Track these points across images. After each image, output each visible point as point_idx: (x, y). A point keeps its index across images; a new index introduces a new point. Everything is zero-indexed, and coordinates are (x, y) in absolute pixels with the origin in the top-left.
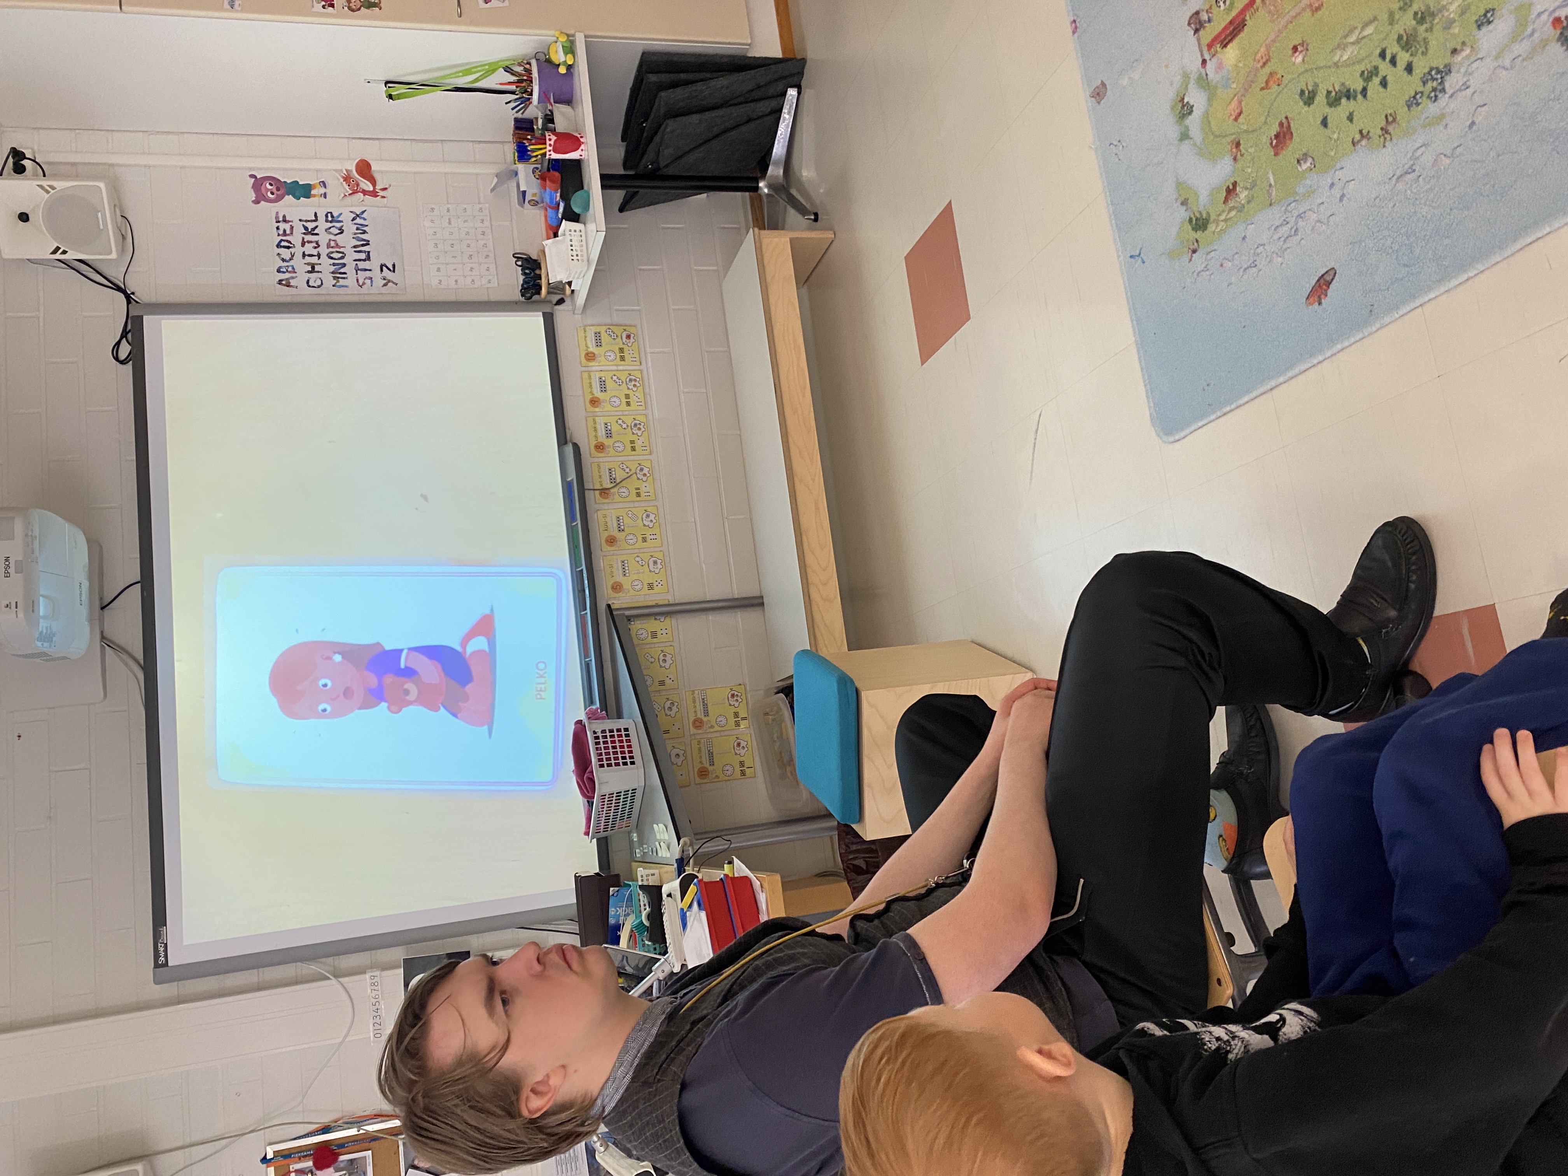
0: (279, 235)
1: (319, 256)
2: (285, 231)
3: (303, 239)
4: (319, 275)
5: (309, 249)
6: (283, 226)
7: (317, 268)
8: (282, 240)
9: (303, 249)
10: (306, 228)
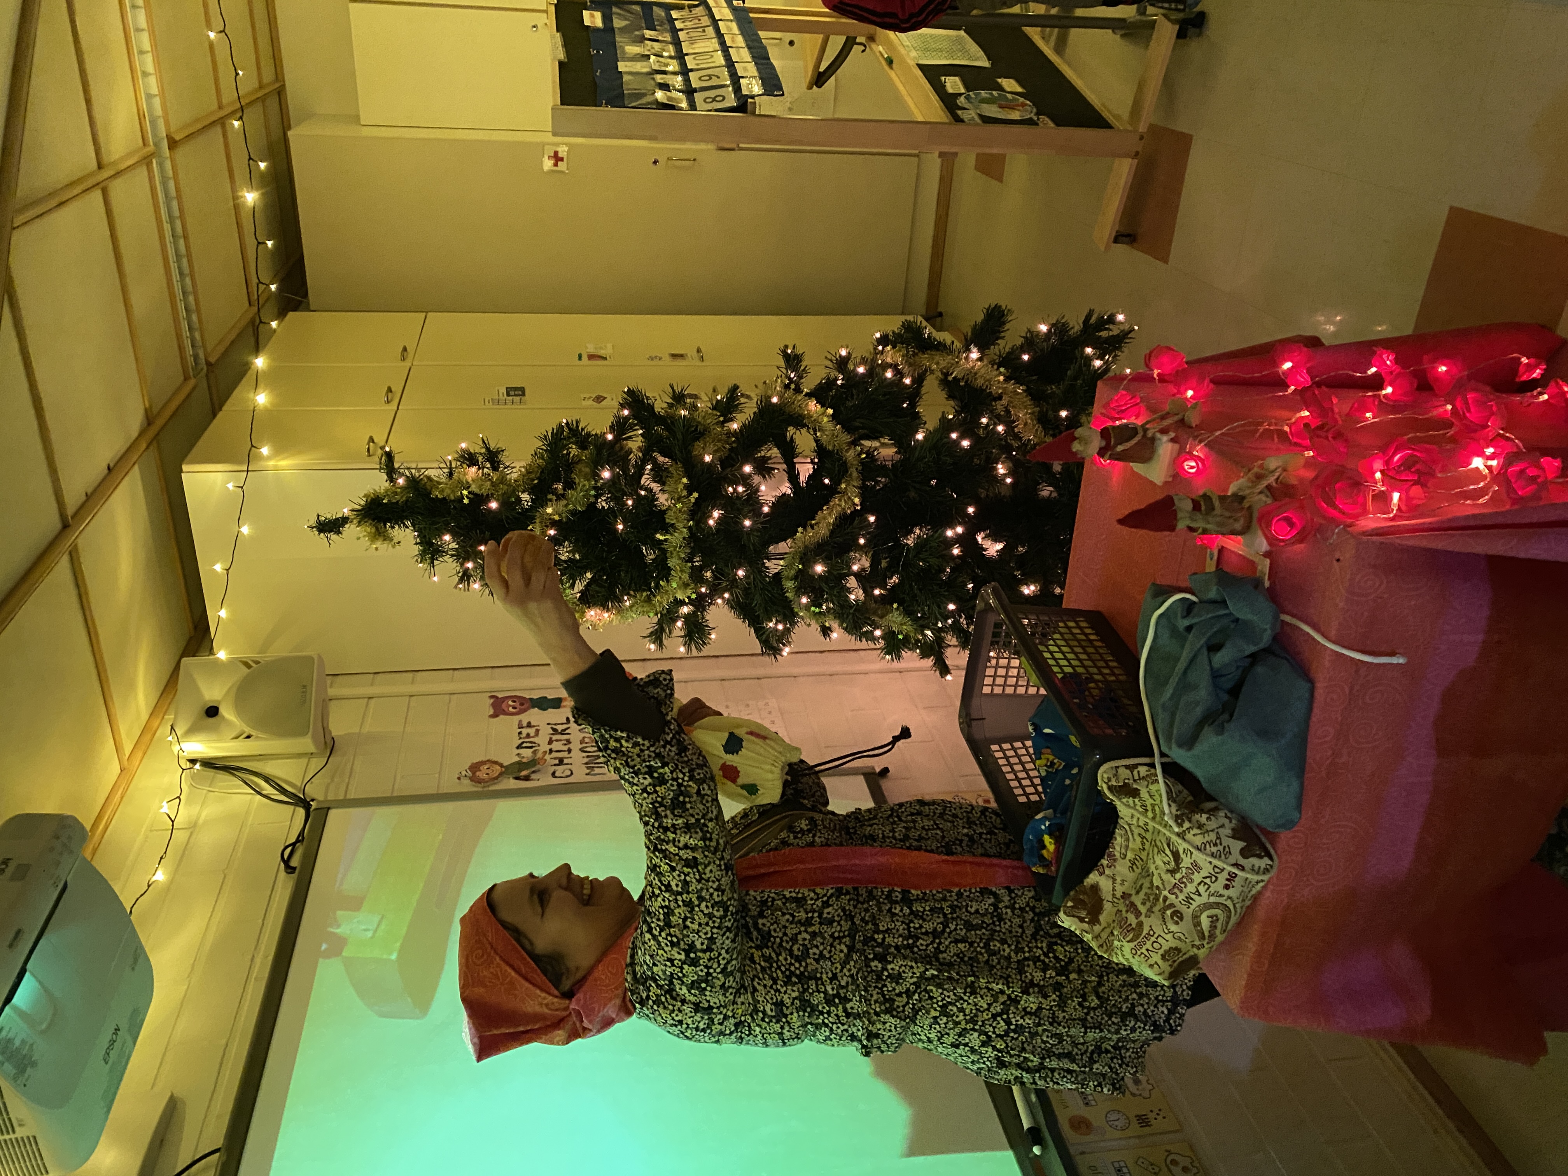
0: (520, 738)
1: (569, 751)
2: (528, 735)
3: (551, 738)
4: (569, 767)
5: (556, 746)
6: (525, 731)
7: (566, 761)
8: (523, 743)
9: (550, 747)
10: (555, 730)
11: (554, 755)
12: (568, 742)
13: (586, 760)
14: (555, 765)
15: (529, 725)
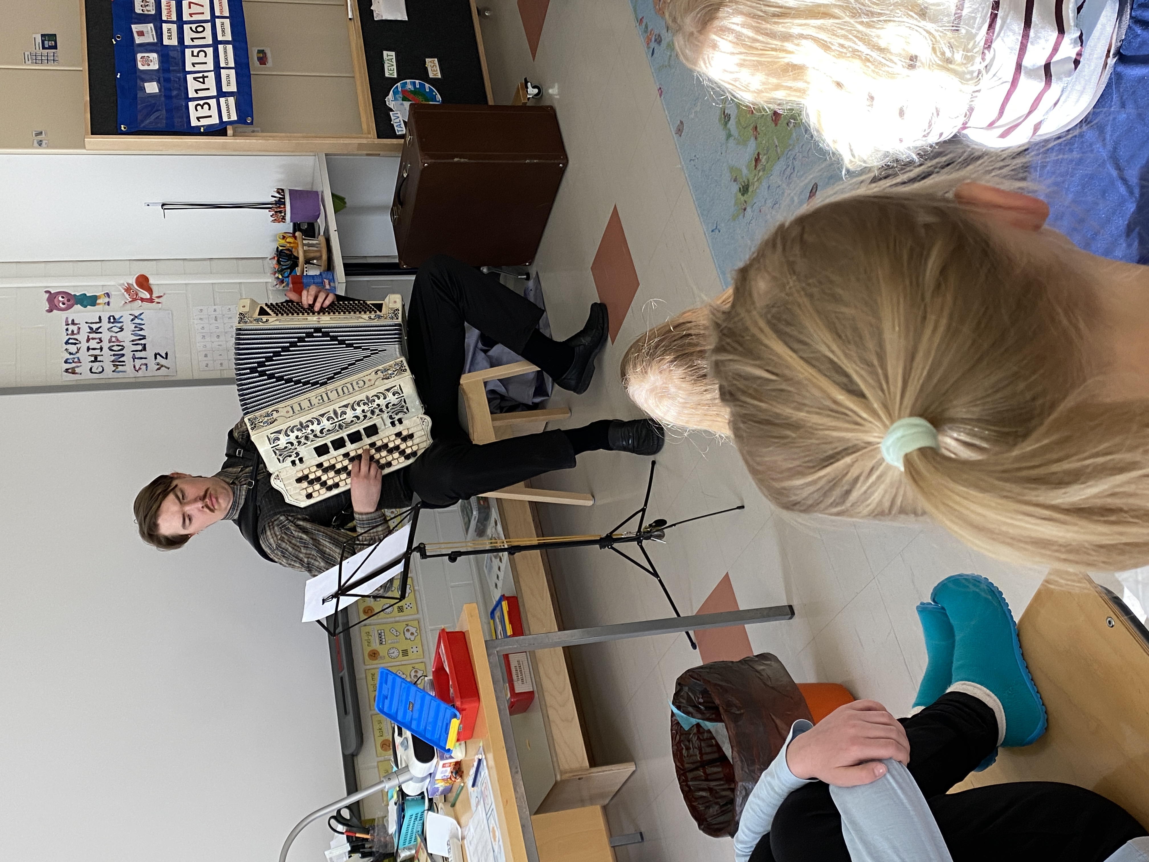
0: (67, 335)
1: (101, 349)
2: (73, 331)
3: (88, 336)
4: (101, 363)
6: (71, 328)
7: (99, 358)
8: (69, 339)
9: (88, 345)
10: (91, 328)
11: (91, 352)
12: (101, 341)
13: (113, 358)
14: (92, 362)
15: (73, 323)
